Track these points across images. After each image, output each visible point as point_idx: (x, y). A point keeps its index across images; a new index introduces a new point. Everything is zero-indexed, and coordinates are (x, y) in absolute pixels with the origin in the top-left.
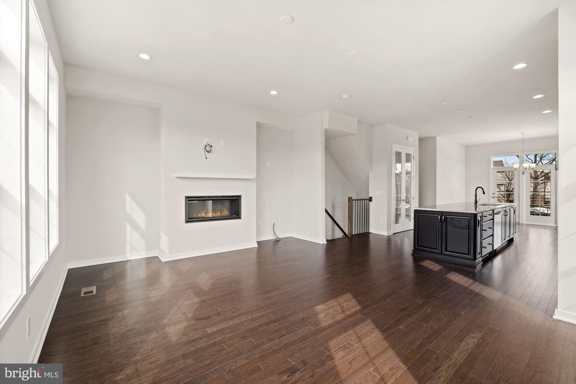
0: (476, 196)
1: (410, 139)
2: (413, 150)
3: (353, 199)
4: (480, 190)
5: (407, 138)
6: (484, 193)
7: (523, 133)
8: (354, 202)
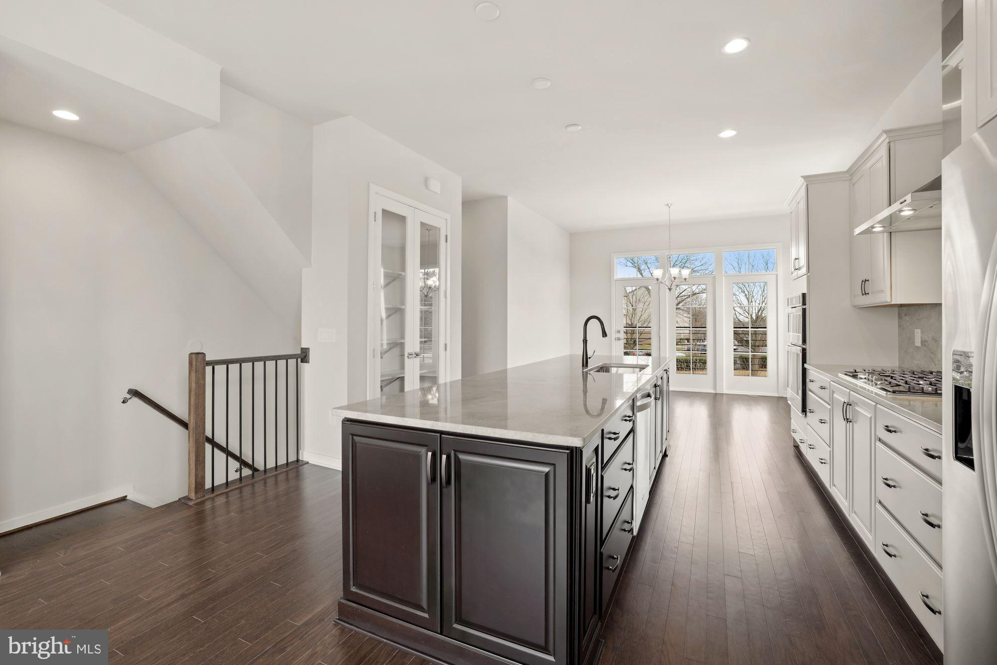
0: (585, 341)
1: (435, 186)
2: (446, 220)
3: (207, 359)
4: (594, 325)
5: (426, 180)
6: (604, 334)
7: (669, 205)
8: (209, 369)
